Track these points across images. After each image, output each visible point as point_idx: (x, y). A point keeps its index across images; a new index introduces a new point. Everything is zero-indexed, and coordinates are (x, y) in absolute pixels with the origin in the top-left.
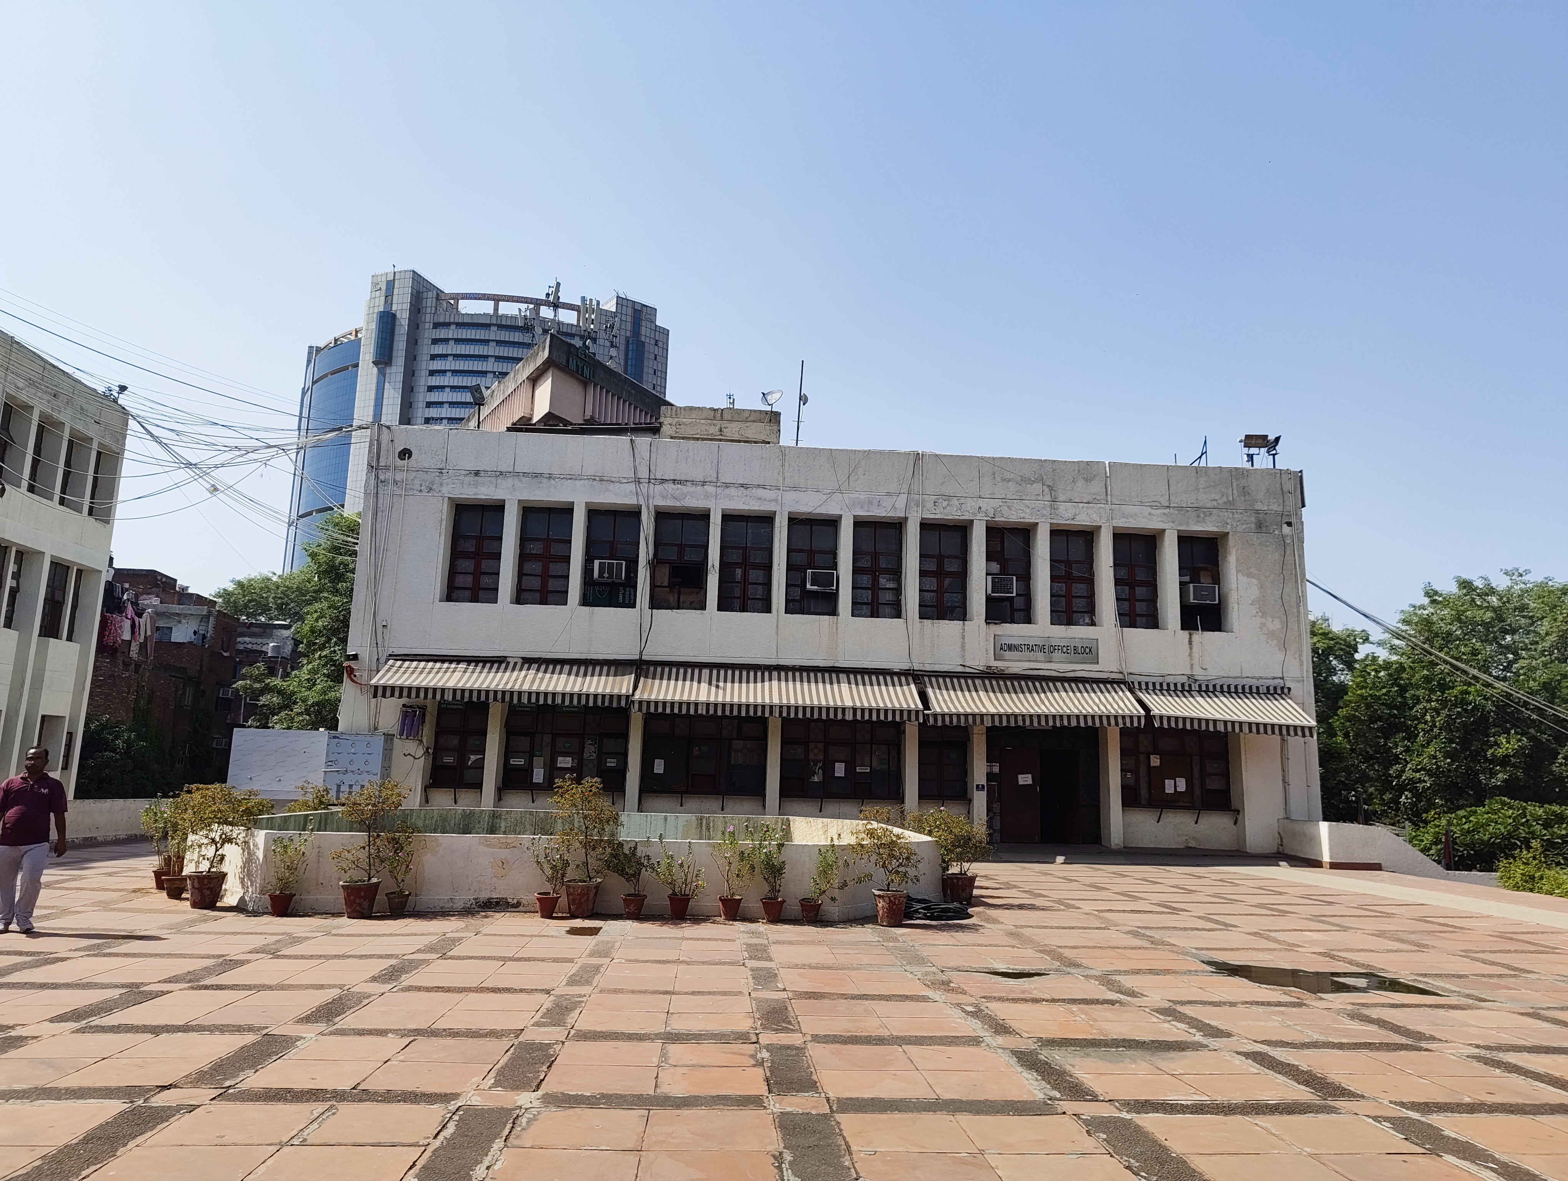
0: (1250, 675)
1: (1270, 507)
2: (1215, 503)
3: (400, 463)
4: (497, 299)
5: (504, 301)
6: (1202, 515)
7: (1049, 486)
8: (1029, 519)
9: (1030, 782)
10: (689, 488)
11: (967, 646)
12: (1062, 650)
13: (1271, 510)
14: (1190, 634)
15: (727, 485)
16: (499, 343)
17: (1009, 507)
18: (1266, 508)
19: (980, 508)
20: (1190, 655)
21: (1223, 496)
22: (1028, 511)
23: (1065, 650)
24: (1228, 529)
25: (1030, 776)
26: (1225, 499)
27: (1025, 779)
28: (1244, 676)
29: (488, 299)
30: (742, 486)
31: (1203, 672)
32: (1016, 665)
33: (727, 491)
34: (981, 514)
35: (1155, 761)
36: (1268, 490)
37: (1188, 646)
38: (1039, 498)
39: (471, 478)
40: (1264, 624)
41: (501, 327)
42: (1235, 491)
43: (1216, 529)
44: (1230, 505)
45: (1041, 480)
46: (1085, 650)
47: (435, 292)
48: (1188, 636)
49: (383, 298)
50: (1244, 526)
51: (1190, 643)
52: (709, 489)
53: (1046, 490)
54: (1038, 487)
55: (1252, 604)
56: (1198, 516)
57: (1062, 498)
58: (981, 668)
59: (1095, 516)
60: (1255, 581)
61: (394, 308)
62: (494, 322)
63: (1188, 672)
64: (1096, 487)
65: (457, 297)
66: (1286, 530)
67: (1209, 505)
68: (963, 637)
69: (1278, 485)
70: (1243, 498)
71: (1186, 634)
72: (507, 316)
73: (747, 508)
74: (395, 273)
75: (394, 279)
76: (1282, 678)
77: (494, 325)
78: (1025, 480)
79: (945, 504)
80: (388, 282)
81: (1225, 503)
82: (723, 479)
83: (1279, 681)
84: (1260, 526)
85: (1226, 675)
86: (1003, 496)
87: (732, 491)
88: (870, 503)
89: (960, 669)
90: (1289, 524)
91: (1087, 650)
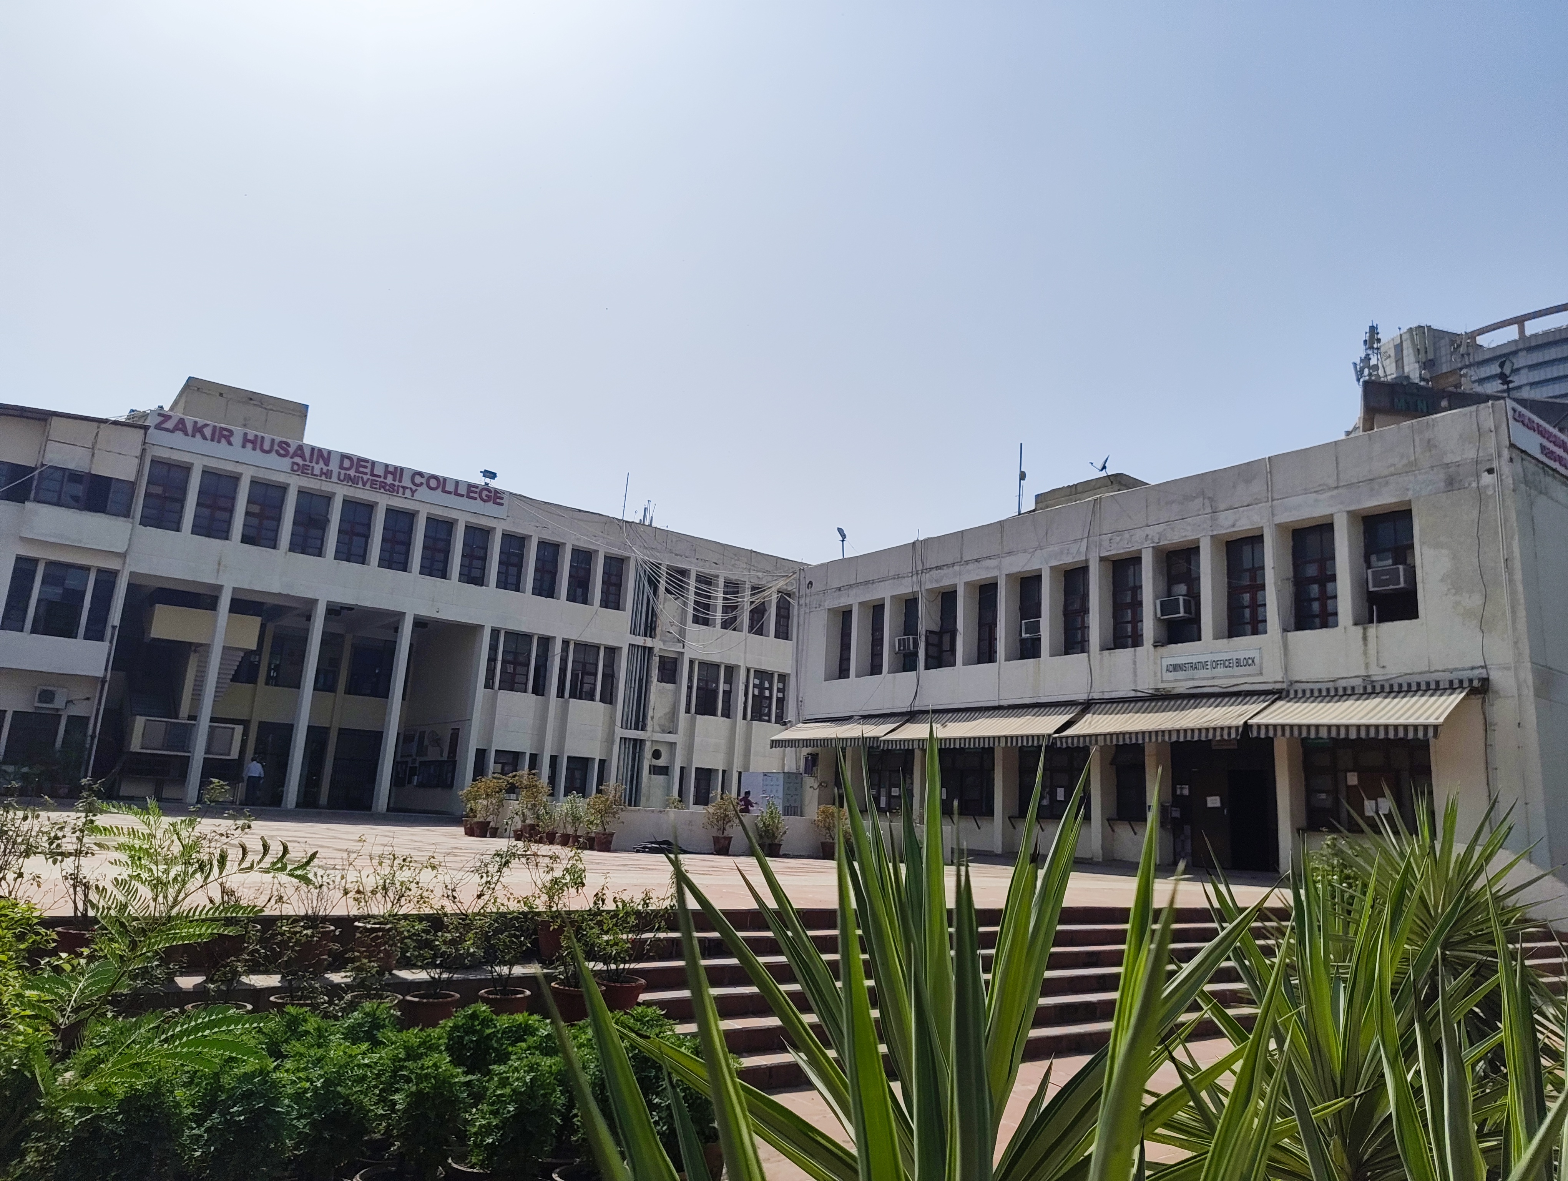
0: (1441, 668)
1: (1465, 456)
2: (1392, 469)
3: (808, 591)
4: (1520, 321)
5: (1529, 319)
6: (1376, 487)
7: (1209, 498)
8: (1191, 536)
9: (1218, 804)
10: (945, 571)
11: (1138, 672)
12: (1224, 664)
13: (1466, 459)
14: (1365, 629)
15: (967, 562)
16: (1532, 367)
17: (1172, 529)
18: (1459, 459)
19: (1147, 536)
20: (1365, 653)
21: (1402, 457)
22: (1189, 528)
23: (1227, 663)
24: (1409, 495)
25: (1218, 798)
26: (1405, 461)
27: (1214, 802)
28: (1433, 670)
29: (1510, 324)
30: (976, 560)
31: (1381, 671)
32: (1181, 684)
33: (968, 567)
34: (1149, 542)
35: (1353, 779)
36: (1461, 436)
37: (1361, 643)
38: (1200, 513)
39: (838, 593)
40: (1457, 603)
41: (1530, 349)
42: (1418, 449)
43: (1393, 500)
44: (1412, 467)
45: (1202, 493)
46: (1247, 662)
47: (1447, 339)
48: (1362, 631)
49: (1394, 365)
50: (1430, 488)
51: (1365, 638)
52: (957, 568)
53: (1207, 502)
54: (1199, 501)
55: (1442, 580)
56: (1372, 489)
57: (1222, 506)
58: (1150, 691)
59: (1256, 518)
60: (1445, 552)
61: (1406, 370)
62: (1521, 346)
63: (1363, 673)
64: (1257, 487)
65: (1473, 335)
66: (1486, 478)
67: (1386, 473)
68: (1135, 663)
69: (1475, 426)
70: (1428, 454)
71: (1359, 629)
72: (1536, 336)
73: (979, 578)
74: (1401, 335)
75: (1402, 342)
76: (1485, 667)
77: (1521, 350)
78: (1188, 498)
79: (1118, 539)
80: (1396, 347)
81: (1405, 465)
82: (965, 559)
83: (1480, 670)
84: (1451, 483)
85: (1409, 671)
86: (1167, 520)
87: (970, 567)
88: (1062, 553)
89: (1132, 694)
90: (1490, 471)
91: (1250, 661)
